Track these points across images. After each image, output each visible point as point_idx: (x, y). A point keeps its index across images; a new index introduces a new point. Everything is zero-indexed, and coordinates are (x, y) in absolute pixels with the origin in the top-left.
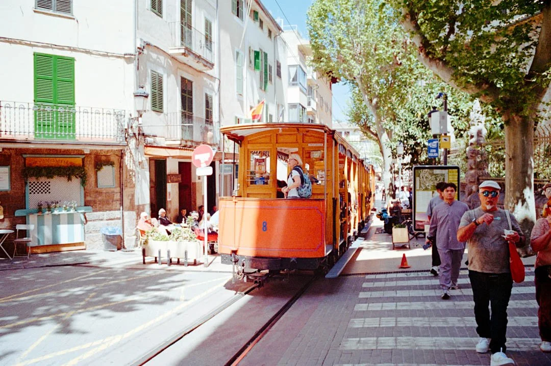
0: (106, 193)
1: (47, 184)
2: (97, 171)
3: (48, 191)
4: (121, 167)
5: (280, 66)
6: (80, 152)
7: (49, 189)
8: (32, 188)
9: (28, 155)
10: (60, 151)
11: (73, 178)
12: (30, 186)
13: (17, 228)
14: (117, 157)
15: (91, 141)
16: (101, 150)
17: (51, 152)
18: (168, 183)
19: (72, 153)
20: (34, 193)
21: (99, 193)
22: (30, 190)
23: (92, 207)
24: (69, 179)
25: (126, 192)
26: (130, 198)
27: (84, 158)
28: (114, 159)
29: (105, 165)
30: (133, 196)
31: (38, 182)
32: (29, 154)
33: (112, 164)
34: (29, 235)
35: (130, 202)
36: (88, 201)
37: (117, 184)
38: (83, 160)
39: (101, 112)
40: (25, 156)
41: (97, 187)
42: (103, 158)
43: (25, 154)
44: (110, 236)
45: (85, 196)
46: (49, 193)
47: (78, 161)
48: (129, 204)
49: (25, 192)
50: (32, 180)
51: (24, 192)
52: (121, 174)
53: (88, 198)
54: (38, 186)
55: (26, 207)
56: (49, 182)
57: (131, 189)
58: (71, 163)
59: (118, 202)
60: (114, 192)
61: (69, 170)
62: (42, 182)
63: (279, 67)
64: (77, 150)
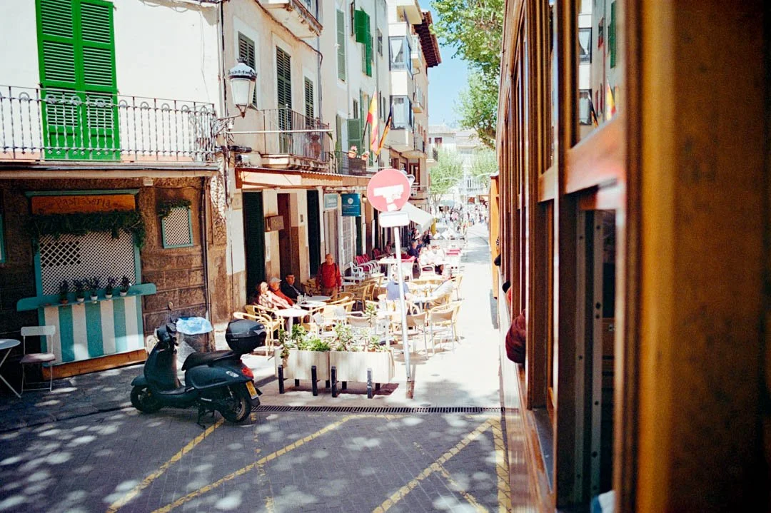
0: (178, 258)
1: (74, 246)
2: (161, 218)
3: (75, 259)
4: (201, 209)
5: (381, 37)
6: (130, 184)
7: (78, 256)
8: (47, 255)
9: (35, 193)
10: (95, 183)
11: (122, 233)
12: (43, 252)
13: (22, 334)
14: (195, 192)
15: (156, 163)
16: (167, 179)
17: (79, 184)
18: (267, 231)
19: (116, 187)
20: (51, 265)
21: (166, 258)
22: (43, 259)
23: (155, 283)
24: (115, 235)
25: (212, 253)
26: (219, 263)
27: (138, 194)
28: (190, 194)
29: (174, 206)
30: (223, 259)
31: (57, 244)
32: (37, 190)
33: (186, 204)
34: (46, 348)
35: (219, 272)
36: (148, 272)
37: (194, 241)
38: (137, 197)
39: (172, 107)
40: (29, 194)
41: (163, 247)
42: (171, 193)
43: (31, 190)
44: (190, 335)
45: (143, 265)
46: (79, 262)
47: (128, 200)
48: (217, 274)
49: (33, 264)
50: (47, 240)
51: (31, 264)
52: (201, 221)
53: (149, 269)
54: (57, 251)
55: (38, 293)
56: (77, 243)
57: (219, 249)
58: (115, 204)
59: (198, 272)
60: (191, 255)
61: (115, 218)
62: (64, 244)
63: (380, 39)
64: (125, 180)
